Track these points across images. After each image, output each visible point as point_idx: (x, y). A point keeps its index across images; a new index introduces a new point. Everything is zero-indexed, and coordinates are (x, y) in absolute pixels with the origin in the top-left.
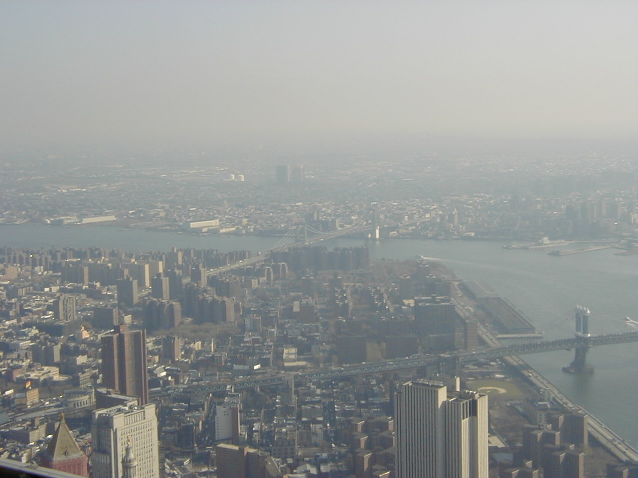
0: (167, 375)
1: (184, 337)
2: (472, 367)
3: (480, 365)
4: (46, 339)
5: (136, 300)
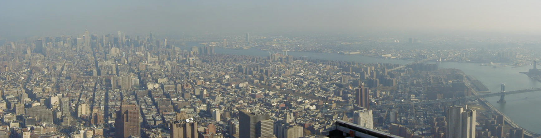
0: (375, 102)
1: (380, 90)
2: (470, 102)
3: (472, 101)
4: (338, 88)
5: (365, 78)
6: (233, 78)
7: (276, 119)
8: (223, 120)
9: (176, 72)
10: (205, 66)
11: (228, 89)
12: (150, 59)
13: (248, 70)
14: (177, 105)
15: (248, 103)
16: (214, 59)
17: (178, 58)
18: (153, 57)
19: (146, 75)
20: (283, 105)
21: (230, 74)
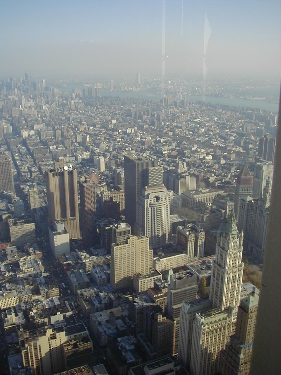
4: (239, 137)
5: (271, 128)
6: (120, 122)
7: (167, 168)
8: (108, 169)
9: (55, 117)
10: (88, 110)
11: (114, 135)
12: (25, 103)
13: (138, 114)
14: (56, 154)
15: (137, 151)
16: (99, 102)
17: (58, 101)
18: (28, 101)
19: (20, 121)
20: (175, 153)
21: (117, 119)
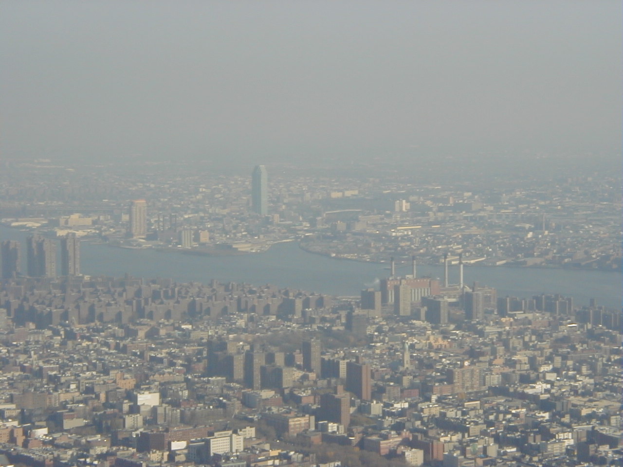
6: (175, 403)
13: (259, 361)
16: (78, 307)
21: (161, 384)
